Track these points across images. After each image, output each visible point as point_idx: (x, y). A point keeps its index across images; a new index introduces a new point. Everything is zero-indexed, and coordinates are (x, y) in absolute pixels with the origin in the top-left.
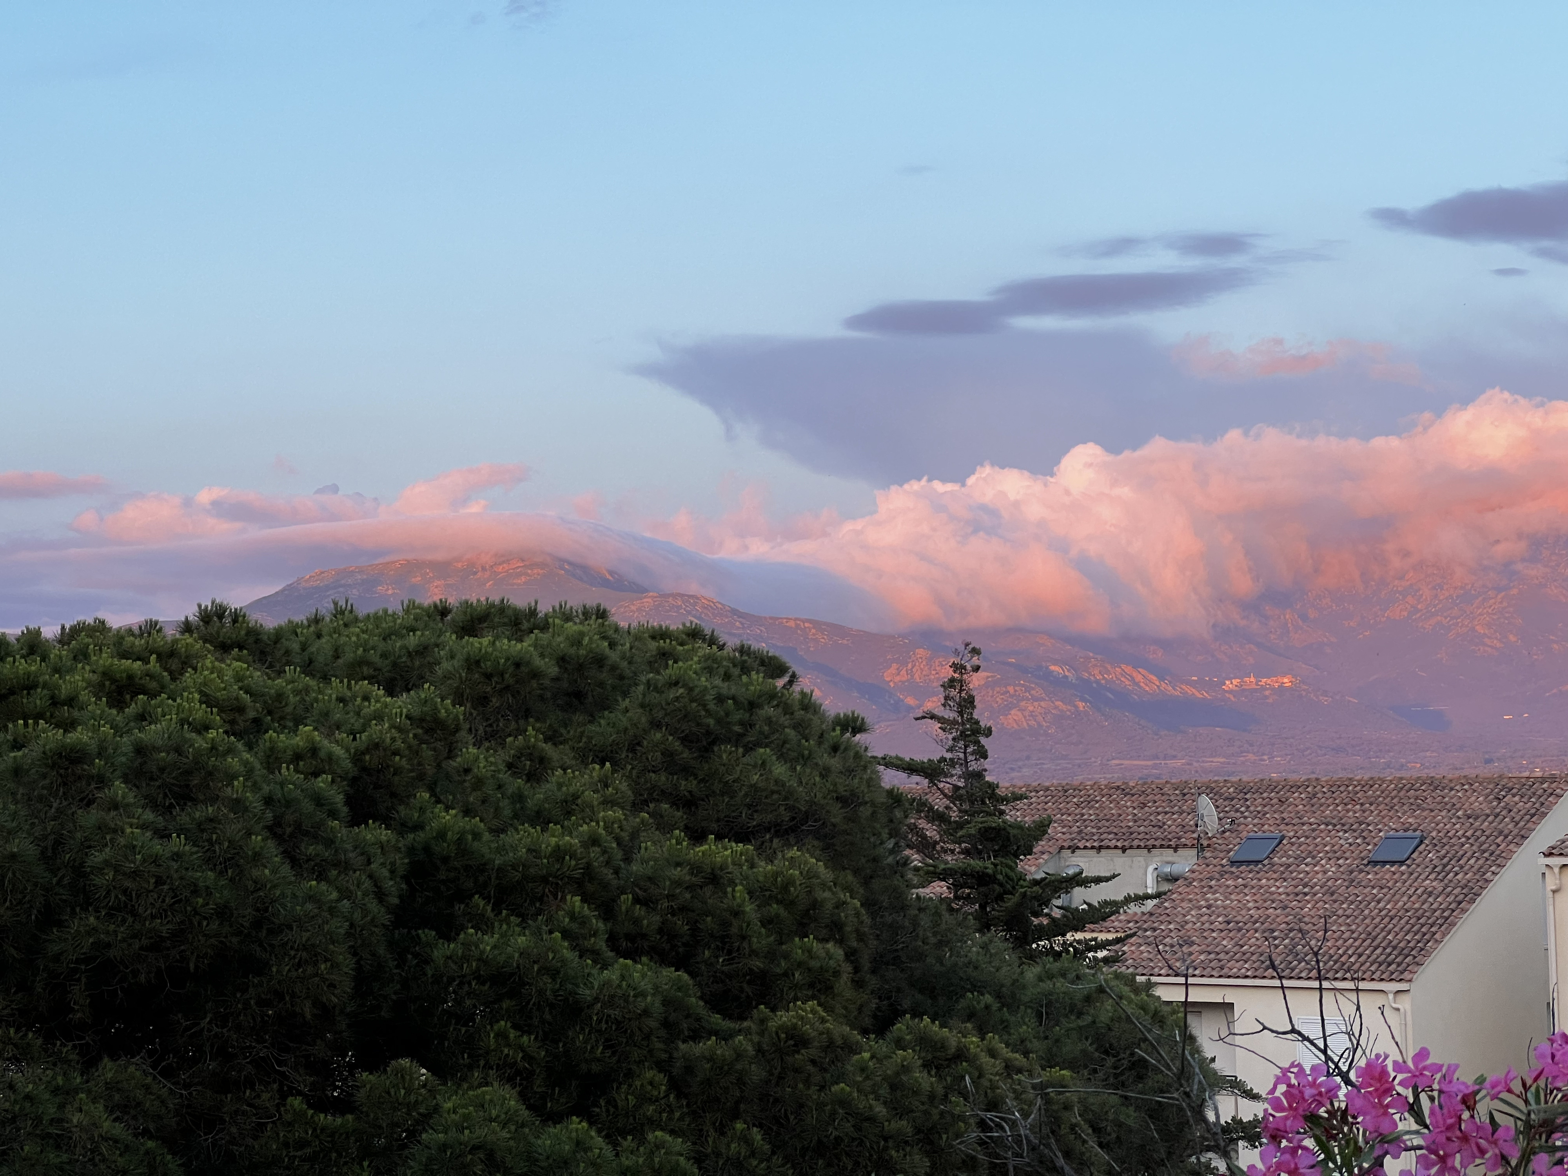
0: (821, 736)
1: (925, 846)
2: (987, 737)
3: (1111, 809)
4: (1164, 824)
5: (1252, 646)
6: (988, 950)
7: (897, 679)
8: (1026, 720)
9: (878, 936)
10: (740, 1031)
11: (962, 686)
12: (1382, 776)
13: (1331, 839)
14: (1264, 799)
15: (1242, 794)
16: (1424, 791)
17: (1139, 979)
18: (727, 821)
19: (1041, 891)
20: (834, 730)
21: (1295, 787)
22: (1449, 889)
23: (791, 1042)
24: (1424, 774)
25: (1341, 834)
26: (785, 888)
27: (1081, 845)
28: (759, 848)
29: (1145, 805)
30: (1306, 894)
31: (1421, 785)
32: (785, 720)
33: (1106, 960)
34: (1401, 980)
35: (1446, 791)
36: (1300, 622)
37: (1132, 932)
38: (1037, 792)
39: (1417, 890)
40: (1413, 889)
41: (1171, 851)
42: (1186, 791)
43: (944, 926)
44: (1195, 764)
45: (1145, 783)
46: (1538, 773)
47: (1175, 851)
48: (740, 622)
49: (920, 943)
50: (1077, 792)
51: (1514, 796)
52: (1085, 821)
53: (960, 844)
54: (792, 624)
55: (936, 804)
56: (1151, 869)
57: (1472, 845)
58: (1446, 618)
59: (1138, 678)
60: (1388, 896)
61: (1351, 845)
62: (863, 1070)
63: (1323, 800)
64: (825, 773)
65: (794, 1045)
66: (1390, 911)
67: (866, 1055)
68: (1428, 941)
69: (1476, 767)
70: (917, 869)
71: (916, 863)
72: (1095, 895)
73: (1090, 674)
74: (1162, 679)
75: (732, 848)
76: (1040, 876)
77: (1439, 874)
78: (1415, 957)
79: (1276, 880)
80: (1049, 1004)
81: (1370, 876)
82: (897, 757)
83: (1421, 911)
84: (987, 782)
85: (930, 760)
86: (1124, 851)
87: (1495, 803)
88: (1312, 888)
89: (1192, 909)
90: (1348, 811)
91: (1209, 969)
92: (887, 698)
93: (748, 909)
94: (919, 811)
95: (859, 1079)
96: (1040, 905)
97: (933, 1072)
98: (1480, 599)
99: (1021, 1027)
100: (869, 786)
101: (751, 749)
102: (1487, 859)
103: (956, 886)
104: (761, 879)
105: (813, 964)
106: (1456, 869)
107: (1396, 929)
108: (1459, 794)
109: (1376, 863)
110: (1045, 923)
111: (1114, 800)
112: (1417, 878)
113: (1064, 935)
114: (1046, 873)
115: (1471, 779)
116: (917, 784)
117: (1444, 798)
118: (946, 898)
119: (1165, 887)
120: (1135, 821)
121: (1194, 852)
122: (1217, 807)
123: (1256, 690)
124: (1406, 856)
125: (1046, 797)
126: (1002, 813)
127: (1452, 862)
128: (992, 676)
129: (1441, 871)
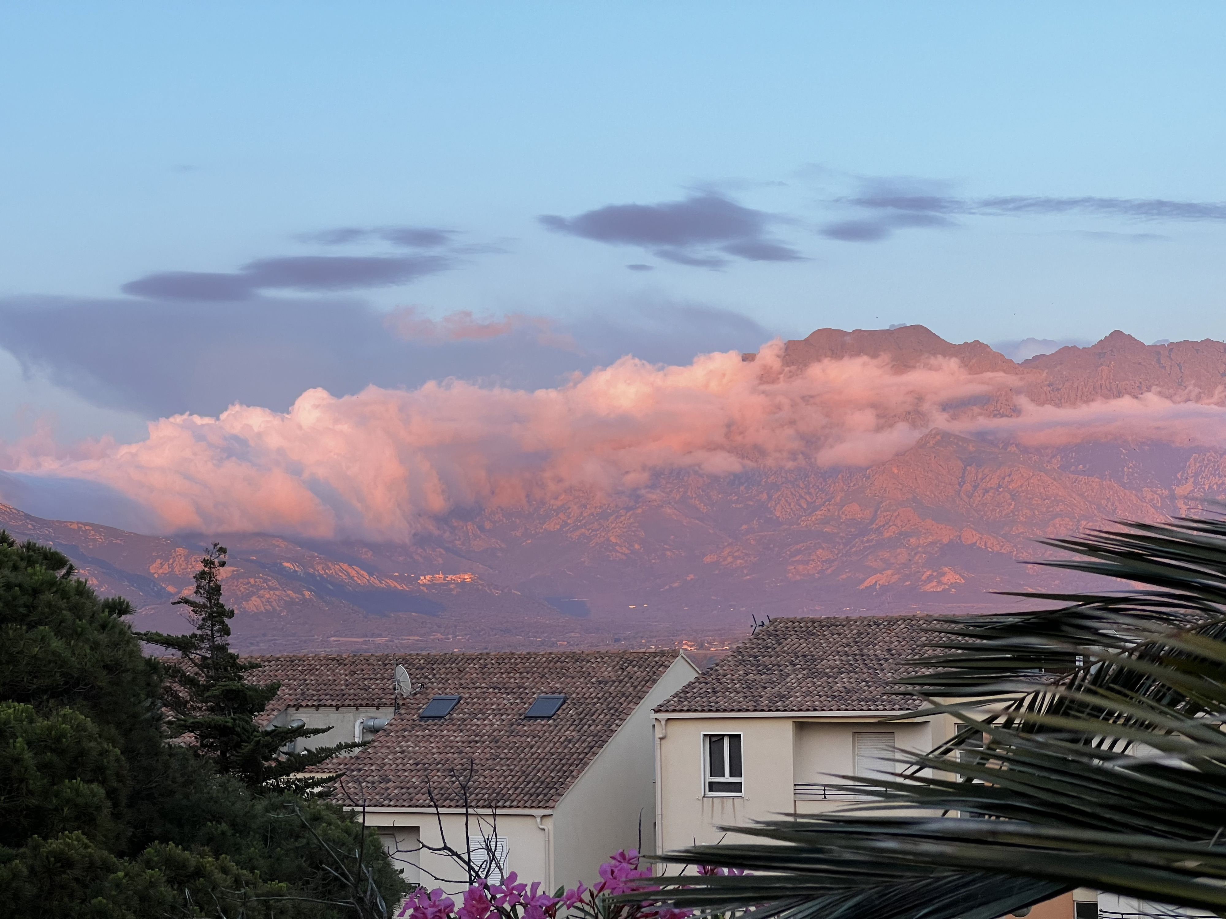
0: (93, 616)
1: (178, 705)
2: (230, 618)
3: (328, 676)
4: (369, 687)
5: (442, 550)
6: (226, 789)
7: (161, 571)
8: (263, 605)
9: (135, 776)
10: (16, 855)
11: (211, 577)
12: (537, 651)
13: (498, 699)
14: (446, 669)
15: (430, 665)
16: (568, 663)
17: (345, 809)
18: (11, 685)
19: (271, 740)
20: (103, 612)
21: (471, 659)
22: (585, 737)
23: (59, 865)
24: (568, 650)
25: (504, 696)
26: (58, 740)
27: (303, 704)
28: (38, 708)
29: (355, 673)
30: (477, 742)
31: (566, 658)
32: (63, 604)
33: (320, 795)
34: (547, 807)
35: (584, 663)
36: (479, 532)
37: (341, 772)
38: (270, 662)
39: (560, 738)
40: (557, 738)
41: (374, 709)
42: (386, 662)
43: (190, 769)
44: (396, 641)
45: (355, 656)
46: (653, 649)
47: (378, 709)
48: (31, 524)
49: (170, 783)
50: (301, 662)
51: (634, 667)
52: (307, 685)
53: (206, 703)
54: (75, 526)
55: (188, 671)
56: (358, 723)
57: (602, 704)
58: (588, 530)
59: (353, 573)
60: (539, 743)
61: (512, 704)
62: (118, 886)
63: (491, 670)
64: (95, 646)
65: (61, 867)
66: (540, 754)
67: (121, 874)
68: (568, 777)
69: (607, 645)
70: (170, 723)
71: (170, 718)
72: (314, 743)
73: (315, 569)
74: (371, 574)
75: (14, 707)
76: (270, 728)
77: (577, 726)
78: (557, 790)
79: (455, 731)
80: (273, 830)
81: (525, 728)
82: (157, 634)
83: (563, 754)
84: (230, 654)
85: (183, 636)
86: (337, 709)
87: (620, 672)
88: (482, 737)
89: (389, 754)
90: (510, 678)
91: (402, 801)
92: (151, 586)
93: (26, 757)
94: (173, 677)
95: (114, 893)
96: (270, 752)
97: (175, 887)
98: (614, 516)
99: (250, 849)
100: (130, 657)
101: (34, 627)
102: (613, 715)
103: (203, 737)
104: (38, 731)
105: (80, 800)
106: (590, 722)
107: (544, 768)
108: (594, 665)
109: (530, 718)
110: (273, 766)
111: (330, 669)
112: (560, 730)
113: (288, 775)
114: (275, 726)
115: (603, 654)
116: (173, 655)
117: (582, 668)
118: (194, 746)
119: (370, 737)
120: (347, 685)
121: (392, 709)
122: (410, 674)
123: (443, 584)
124: (553, 713)
125: (277, 666)
126: (241, 678)
127: (587, 717)
128: (237, 571)
129: (579, 723)
